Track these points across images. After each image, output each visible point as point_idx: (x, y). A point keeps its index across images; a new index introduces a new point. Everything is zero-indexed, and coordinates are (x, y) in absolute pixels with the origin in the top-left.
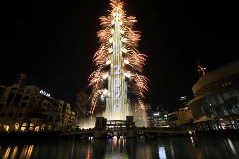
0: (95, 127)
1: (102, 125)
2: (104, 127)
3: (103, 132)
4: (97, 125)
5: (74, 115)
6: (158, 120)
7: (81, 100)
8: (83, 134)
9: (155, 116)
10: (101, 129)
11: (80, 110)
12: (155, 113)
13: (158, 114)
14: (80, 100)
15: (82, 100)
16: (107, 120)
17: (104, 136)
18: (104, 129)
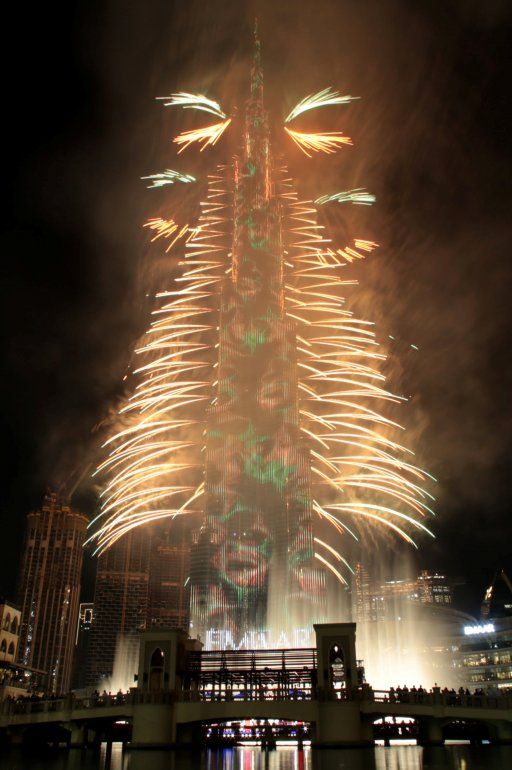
0: (135, 685)
1: (179, 673)
2: (187, 687)
3: (184, 713)
4: (145, 677)
5: (14, 625)
6: (491, 662)
7: (51, 544)
8: (66, 727)
9: (474, 637)
10: (169, 699)
11: (43, 603)
12: (472, 624)
13: (489, 628)
14: (45, 544)
15: (58, 544)
16: (203, 649)
17: (187, 739)
18: (187, 699)
